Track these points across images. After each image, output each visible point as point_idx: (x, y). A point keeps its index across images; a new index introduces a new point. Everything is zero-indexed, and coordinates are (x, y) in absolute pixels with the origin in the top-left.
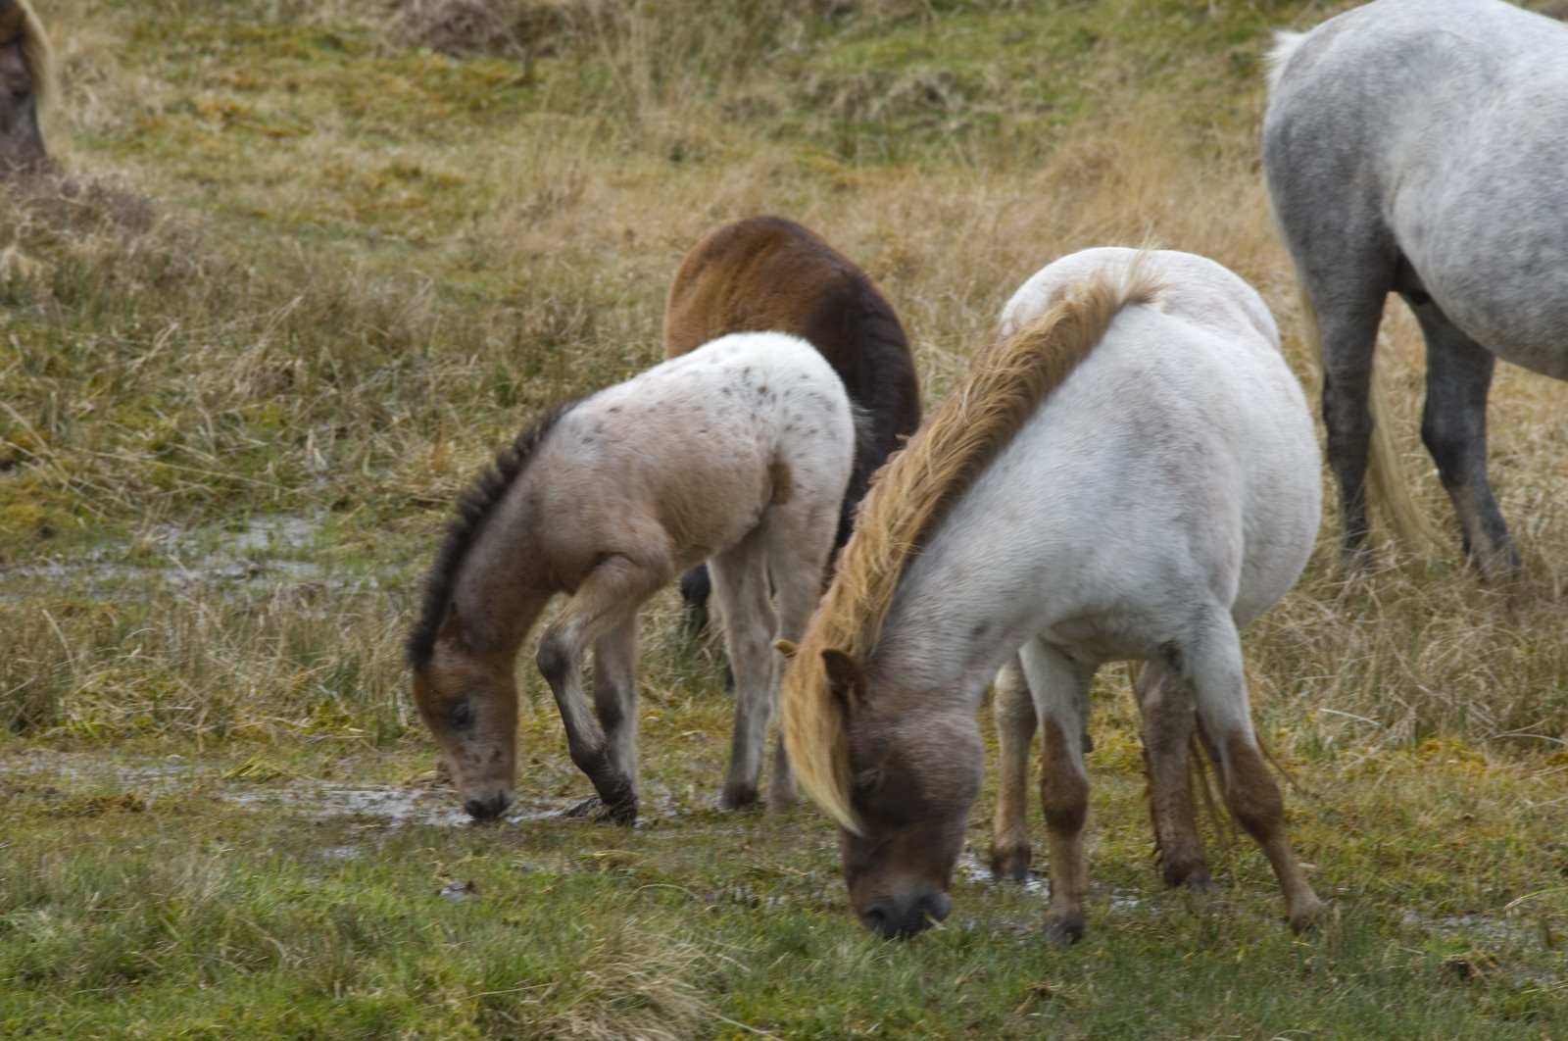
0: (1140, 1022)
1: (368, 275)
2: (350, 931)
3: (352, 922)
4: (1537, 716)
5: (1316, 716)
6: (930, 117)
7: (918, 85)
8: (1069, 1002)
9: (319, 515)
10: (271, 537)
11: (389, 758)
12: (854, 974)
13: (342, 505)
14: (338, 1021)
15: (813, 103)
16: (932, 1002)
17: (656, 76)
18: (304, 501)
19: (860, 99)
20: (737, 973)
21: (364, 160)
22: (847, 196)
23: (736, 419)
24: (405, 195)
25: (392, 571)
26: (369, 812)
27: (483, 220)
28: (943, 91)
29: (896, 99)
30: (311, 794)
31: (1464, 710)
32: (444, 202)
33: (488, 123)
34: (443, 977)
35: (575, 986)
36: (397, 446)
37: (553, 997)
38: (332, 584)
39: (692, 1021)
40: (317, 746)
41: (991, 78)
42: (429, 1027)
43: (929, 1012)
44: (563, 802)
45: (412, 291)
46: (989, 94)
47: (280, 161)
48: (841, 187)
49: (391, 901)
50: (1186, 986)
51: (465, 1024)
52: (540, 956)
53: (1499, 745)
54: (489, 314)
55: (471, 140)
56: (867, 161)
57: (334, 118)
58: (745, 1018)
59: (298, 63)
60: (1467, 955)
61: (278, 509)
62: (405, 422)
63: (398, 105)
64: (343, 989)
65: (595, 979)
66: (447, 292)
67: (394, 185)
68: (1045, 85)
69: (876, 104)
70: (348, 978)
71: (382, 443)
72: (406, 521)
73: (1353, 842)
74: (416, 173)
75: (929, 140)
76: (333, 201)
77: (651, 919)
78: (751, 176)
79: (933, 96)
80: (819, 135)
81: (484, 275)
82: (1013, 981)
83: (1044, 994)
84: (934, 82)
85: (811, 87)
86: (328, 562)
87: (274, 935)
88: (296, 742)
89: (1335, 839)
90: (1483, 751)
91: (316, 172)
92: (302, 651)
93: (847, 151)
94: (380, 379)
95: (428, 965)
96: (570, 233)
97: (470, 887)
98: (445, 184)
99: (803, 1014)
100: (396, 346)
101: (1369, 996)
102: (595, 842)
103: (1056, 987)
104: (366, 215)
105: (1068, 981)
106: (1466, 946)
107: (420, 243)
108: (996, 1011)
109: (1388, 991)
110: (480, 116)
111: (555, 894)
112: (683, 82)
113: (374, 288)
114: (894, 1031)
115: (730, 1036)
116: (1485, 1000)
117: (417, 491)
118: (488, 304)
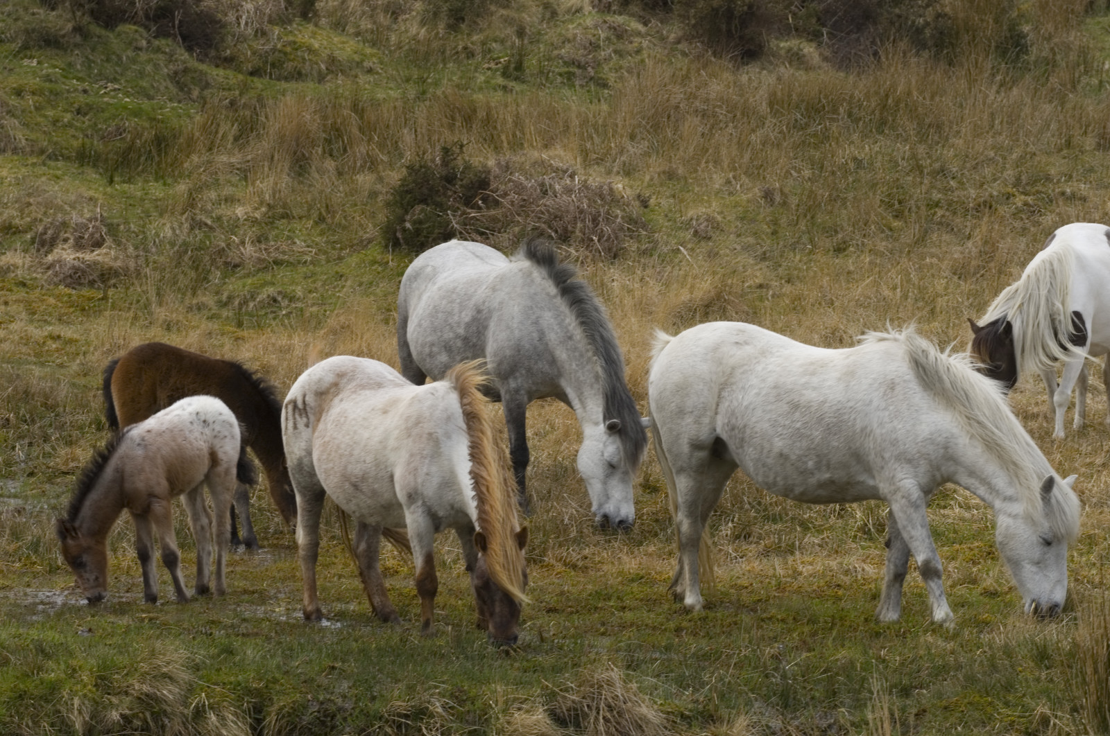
0: (374, 678)
1: (40, 378)
2: (41, 650)
3: (41, 646)
6: (274, 309)
8: (344, 671)
9: (22, 479)
11: (54, 579)
12: (253, 661)
13: (31, 474)
14: (36, 687)
15: (224, 305)
16: (287, 672)
17: (158, 294)
18: (16, 474)
19: (245, 302)
20: (204, 663)
21: (37, 333)
22: (241, 341)
23: (197, 434)
24: (54, 346)
25: (53, 501)
26: (47, 600)
27: (87, 356)
28: (279, 299)
29: (260, 302)
30: (22, 594)
32: (71, 349)
33: (88, 316)
34: (80, 667)
35: (136, 670)
36: (54, 449)
37: (127, 674)
38: (28, 507)
39: (186, 683)
40: (24, 574)
41: (300, 294)
42: (75, 688)
43: (285, 677)
44: (128, 595)
45: (59, 384)
46: (299, 300)
48: (237, 339)
49: (57, 636)
50: (393, 663)
51: (90, 687)
52: (121, 658)
54: (92, 394)
55: (81, 323)
56: (249, 328)
57: (24, 315)
58: (208, 682)
59: (8, 293)
62: (57, 439)
63: (50, 309)
64: (38, 673)
65: (144, 667)
66: (74, 384)
67: (49, 342)
68: (322, 296)
69: (251, 305)
70: (40, 669)
71: (48, 448)
72: (59, 480)
73: (460, 602)
74: (59, 337)
75: (274, 319)
76: (24, 349)
77: (167, 642)
79: (275, 300)
80: (228, 318)
82: (320, 663)
83: (333, 668)
84: (276, 295)
85: (224, 298)
86: (26, 498)
87: (8, 652)
88: (14, 573)
89: (453, 601)
91: (17, 338)
92: (16, 535)
93: (240, 324)
94: (46, 421)
95: (74, 663)
97: (90, 630)
98: (71, 341)
99: (232, 679)
100: (52, 408)
101: (469, 665)
102: (143, 611)
103: (338, 665)
104: (37, 355)
105: (343, 662)
107: (61, 366)
108: (313, 676)
109: (477, 662)
110: (85, 313)
111: (126, 633)
112: (170, 297)
113: (42, 384)
114: (271, 685)
115: (202, 689)
116: (517, 665)
117: (63, 468)
118: (90, 390)
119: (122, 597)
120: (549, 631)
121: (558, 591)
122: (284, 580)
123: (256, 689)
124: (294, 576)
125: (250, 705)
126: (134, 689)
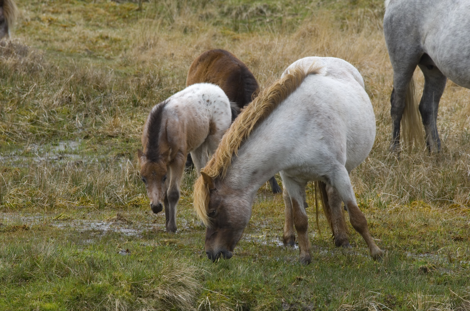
0: (329, 287)
1: (94, 68)
2: (92, 265)
3: (92, 262)
4: (446, 194)
5: (379, 195)
6: (261, 18)
7: (257, 8)
8: (307, 282)
9: (80, 140)
10: (65, 147)
11: (102, 213)
12: (243, 274)
13: (87, 137)
14: (89, 291)
15: (225, 14)
16: (267, 282)
17: (178, 7)
18: (75, 136)
19: (240, 13)
20: (208, 275)
21: (91, 34)
22: (236, 42)
23: (203, 111)
24: (104, 44)
25: (102, 157)
26: (97, 229)
27: (128, 51)
28: (265, 10)
29: (250, 13)
30: (79, 224)
31: (424, 192)
32: (116, 46)
33: (128, 22)
34: (120, 278)
35: (159, 280)
36: (103, 119)
37: (153, 283)
39: (195, 289)
40: (81, 209)
41: (279, 7)
42: (116, 293)
43: (266, 286)
44: (155, 225)
45: (107, 73)
46: (278, 11)
47: (66, 34)
48: (234, 40)
49: (104, 255)
50: (343, 276)
51: (127, 291)
52: (149, 271)
53: (435, 202)
54: (130, 79)
55: (123, 27)
56: (243, 31)
57: (82, 21)
58: (211, 289)
59: (71, 5)
60: (426, 265)
61: (67, 139)
62: (105, 112)
63: (101, 17)
64: (90, 282)
65: (166, 278)
66: (117, 73)
67: (100, 41)
68: (295, 8)
69: (244, 14)
70: (92, 279)
71: (98, 118)
72: (106, 142)
73: (391, 232)
74: (107, 37)
75: (261, 25)
76: (82, 46)
77: (182, 259)
78: (207, 37)
79: (262, 12)
80: (228, 24)
81: (128, 68)
82: (291, 276)
83: (300, 279)
84: (262, 8)
85: (225, 9)
86: (83, 154)
87: (69, 266)
88: (74, 208)
89: (386, 232)
90: (430, 204)
91: (77, 38)
92: (75, 181)
93: (236, 29)
94: (98, 99)
95: (116, 274)
96: (154, 54)
97: (128, 251)
98: (115, 41)
99: (228, 287)
100: (102, 89)
101: (397, 279)
102: (165, 237)
103: (304, 277)
105: (307, 275)
106: (426, 263)
107: (108, 58)
108: (286, 285)
109: (403, 277)
110: (126, 20)
111: (153, 252)
112: (187, 10)
113: (95, 73)
114: (255, 291)
115: (206, 294)
116: (432, 279)
117: (109, 133)
118: (129, 76)
119: (150, 227)
120: (456, 254)
121: (463, 225)
122: (266, 215)
123: (245, 294)
124: (273, 212)
125: (241, 305)
126: (158, 294)
